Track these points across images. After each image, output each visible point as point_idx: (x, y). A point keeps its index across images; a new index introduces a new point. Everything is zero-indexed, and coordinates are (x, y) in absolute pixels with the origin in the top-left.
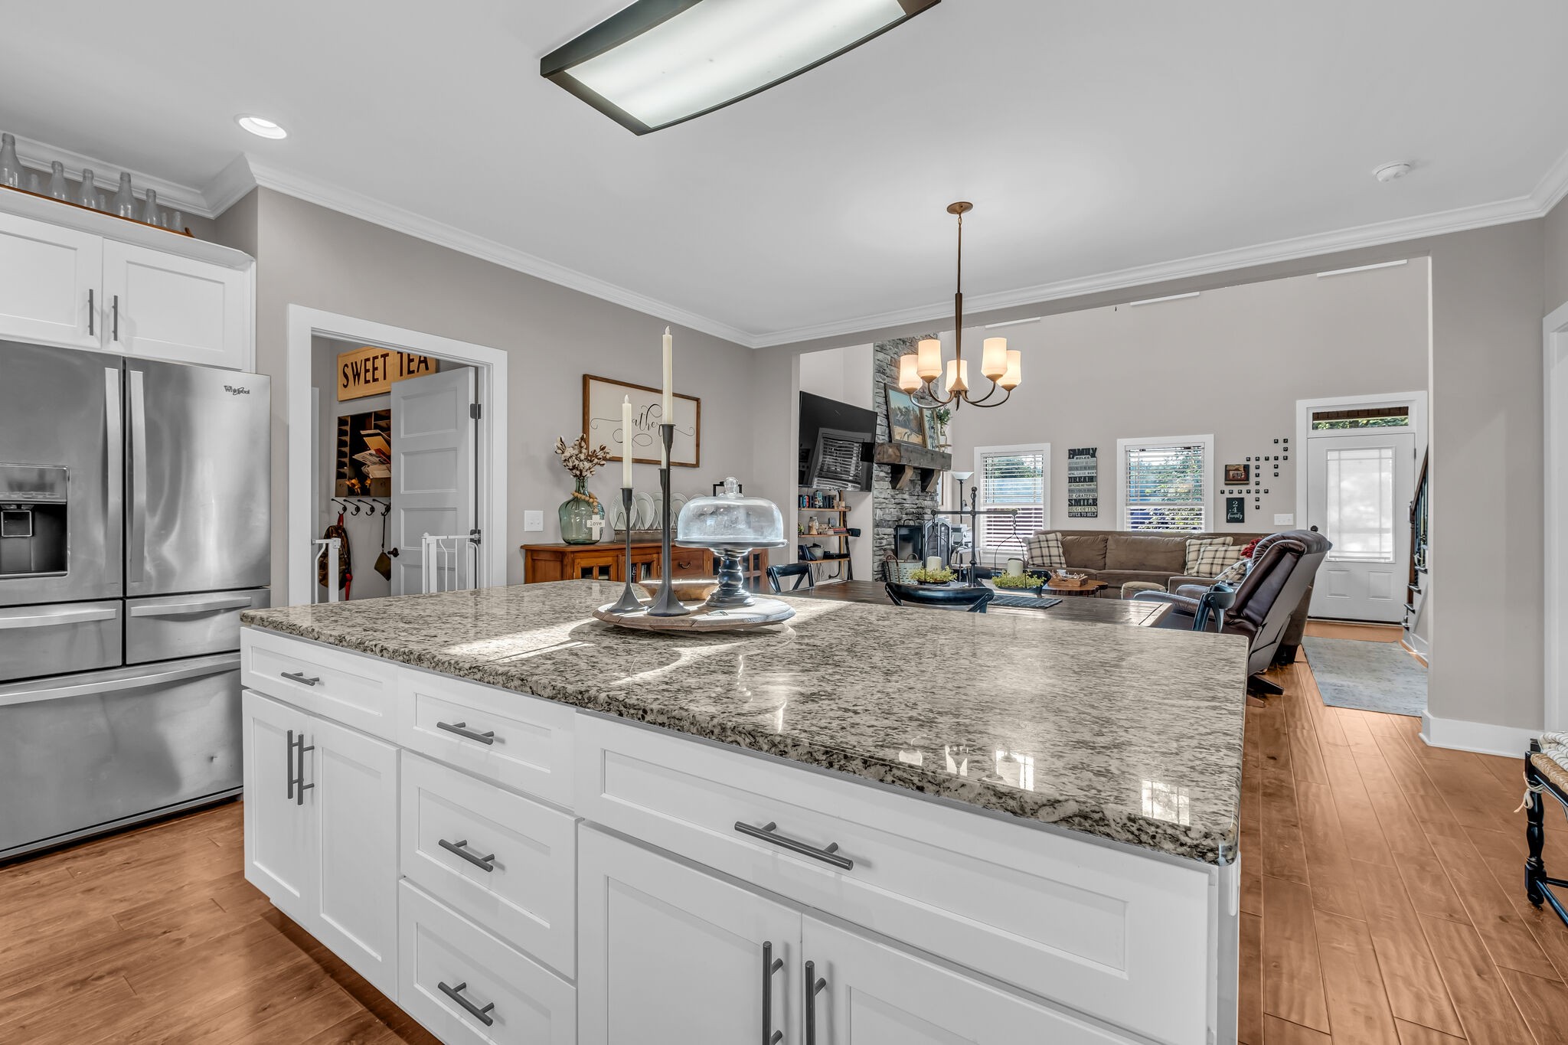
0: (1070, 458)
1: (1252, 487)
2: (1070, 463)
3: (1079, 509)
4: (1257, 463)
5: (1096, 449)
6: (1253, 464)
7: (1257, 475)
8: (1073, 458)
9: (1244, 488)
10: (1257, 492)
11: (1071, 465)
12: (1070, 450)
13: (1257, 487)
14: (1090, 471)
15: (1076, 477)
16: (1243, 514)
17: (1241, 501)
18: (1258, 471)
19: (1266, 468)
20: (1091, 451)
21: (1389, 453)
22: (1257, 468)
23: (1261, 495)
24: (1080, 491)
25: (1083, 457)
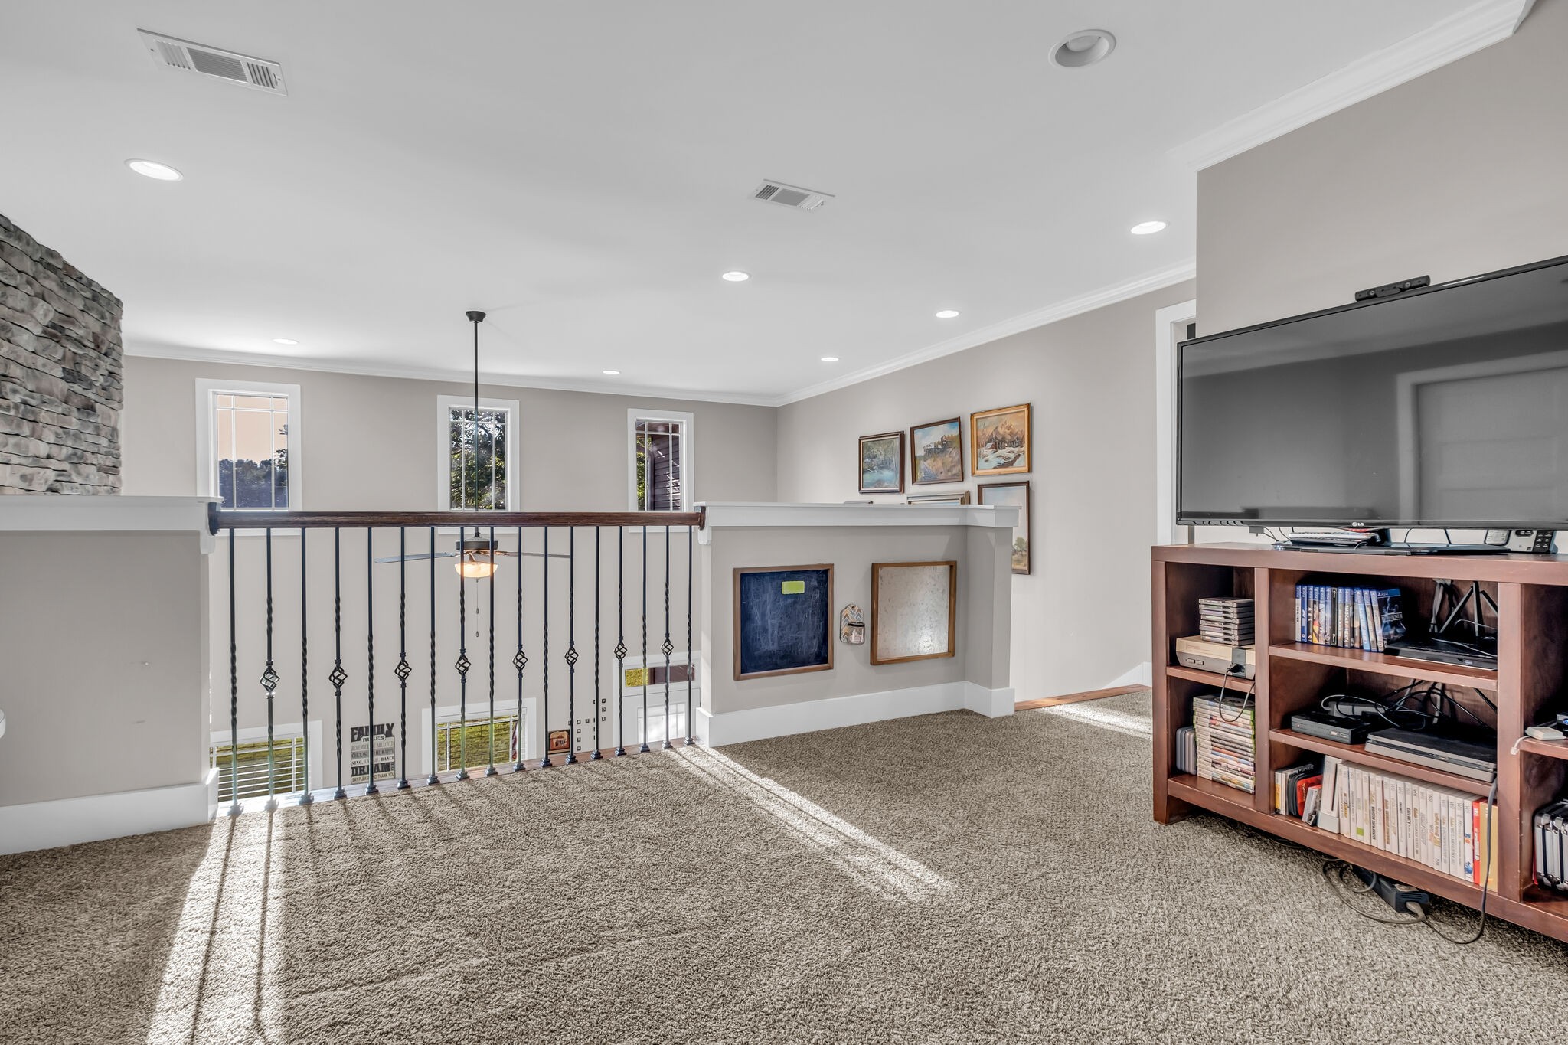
0: (353, 740)
2: (353, 749)
5: (393, 724)
8: (359, 739)
11: (356, 751)
12: (353, 729)
14: (384, 757)
15: (364, 767)
20: (386, 729)
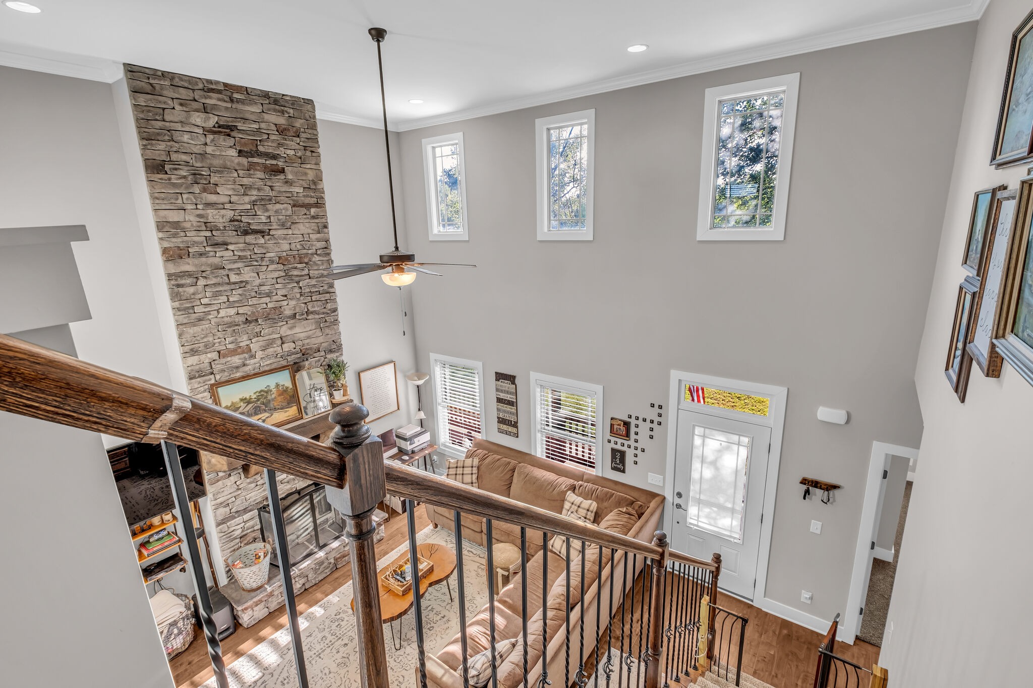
0: (496, 380)
1: (632, 443)
2: (497, 385)
3: (505, 427)
4: (637, 422)
5: (515, 377)
6: (633, 422)
7: (637, 434)
8: (499, 380)
9: (626, 443)
10: (636, 448)
11: (498, 387)
12: (496, 373)
13: (636, 445)
14: (511, 396)
15: (502, 399)
16: (624, 465)
17: (623, 454)
18: (636, 430)
19: (644, 428)
20: (512, 378)
21: (745, 440)
22: (637, 426)
23: (639, 452)
24: (505, 411)
25: (506, 381)
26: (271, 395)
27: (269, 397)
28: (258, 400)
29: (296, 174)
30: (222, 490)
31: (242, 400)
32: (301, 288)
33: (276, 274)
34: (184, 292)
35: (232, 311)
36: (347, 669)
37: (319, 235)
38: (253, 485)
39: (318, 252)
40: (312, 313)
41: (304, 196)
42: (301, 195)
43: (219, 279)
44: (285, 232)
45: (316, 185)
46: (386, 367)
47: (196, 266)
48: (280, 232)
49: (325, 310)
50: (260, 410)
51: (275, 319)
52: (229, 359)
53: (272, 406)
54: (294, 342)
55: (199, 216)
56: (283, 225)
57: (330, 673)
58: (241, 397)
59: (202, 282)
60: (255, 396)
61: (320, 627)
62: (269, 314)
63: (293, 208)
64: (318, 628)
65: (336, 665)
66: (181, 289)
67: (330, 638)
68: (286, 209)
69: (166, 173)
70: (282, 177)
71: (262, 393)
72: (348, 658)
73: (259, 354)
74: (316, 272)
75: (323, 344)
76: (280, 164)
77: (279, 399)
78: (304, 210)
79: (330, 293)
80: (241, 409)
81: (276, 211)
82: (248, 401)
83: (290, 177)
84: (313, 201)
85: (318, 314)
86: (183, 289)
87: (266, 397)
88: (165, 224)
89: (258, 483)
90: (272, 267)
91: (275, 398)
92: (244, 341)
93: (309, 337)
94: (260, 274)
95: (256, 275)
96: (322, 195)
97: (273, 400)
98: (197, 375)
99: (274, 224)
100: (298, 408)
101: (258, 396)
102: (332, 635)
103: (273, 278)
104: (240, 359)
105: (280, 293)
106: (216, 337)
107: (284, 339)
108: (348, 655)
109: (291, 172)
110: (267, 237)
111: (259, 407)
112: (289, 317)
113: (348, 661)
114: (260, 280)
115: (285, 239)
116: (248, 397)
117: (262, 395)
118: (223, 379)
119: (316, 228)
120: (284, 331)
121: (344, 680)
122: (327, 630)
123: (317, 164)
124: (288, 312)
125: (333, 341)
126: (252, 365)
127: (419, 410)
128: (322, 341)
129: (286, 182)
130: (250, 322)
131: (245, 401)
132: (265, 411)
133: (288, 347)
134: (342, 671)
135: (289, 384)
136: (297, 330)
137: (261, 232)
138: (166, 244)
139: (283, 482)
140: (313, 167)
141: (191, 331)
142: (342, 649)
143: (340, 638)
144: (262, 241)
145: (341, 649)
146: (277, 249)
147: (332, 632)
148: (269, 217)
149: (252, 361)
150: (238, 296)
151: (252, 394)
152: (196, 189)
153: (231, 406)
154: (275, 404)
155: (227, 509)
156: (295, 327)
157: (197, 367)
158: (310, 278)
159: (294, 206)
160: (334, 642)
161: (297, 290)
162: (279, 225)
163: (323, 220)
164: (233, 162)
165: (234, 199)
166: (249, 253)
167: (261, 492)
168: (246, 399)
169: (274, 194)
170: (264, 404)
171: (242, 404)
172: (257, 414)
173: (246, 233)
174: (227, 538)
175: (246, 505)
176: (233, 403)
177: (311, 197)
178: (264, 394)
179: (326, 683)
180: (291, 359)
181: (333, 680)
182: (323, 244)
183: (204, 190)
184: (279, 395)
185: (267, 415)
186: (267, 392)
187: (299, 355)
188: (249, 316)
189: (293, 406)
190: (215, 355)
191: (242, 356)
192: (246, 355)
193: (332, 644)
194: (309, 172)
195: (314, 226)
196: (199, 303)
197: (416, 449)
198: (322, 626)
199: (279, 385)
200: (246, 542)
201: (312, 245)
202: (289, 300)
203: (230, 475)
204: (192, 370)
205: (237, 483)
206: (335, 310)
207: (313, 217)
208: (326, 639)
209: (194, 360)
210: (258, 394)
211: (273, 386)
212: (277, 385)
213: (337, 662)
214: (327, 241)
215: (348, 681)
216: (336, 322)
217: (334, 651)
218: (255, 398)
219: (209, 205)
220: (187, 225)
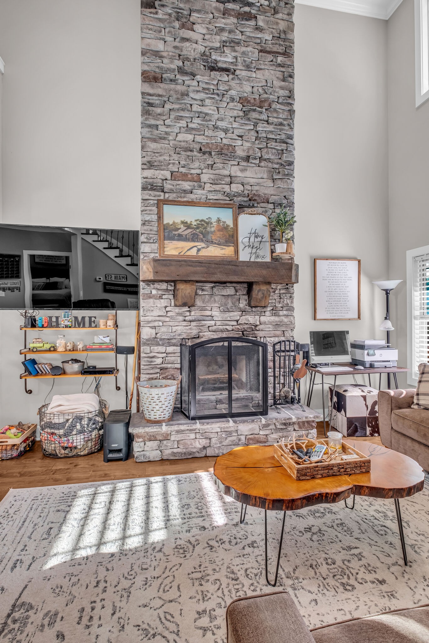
26: (211, 227)
27: (208, 229)
28: (198, 228)
29: (267, 22)
30: (152, 309)
31: (183, 222)
32: (257, 132)
33: (235, 113)
34: (153, 111)
35: (190, 137)
36: (181, 561)
37: (283, 83)
38: (181, 318)
39: (280, 101)
40: (265, 160)
41: (273, 44)
42: (270, 42)
43: (183, 105)
44: (249, 74)
45: (285, 34)
46: (348, 263)
47: (165, 90)
48: (244, 73)
49: (280, 161)
50: (197, 238)
51: (227, 155)
52: (180, 182)
53: (209, 238)
54: (243, 185)
55: (175, 47)
56: (248, 67)
57: (160, 551)
58: (183, 220)
59: (168, 106)
60: (195, 223)
61: (192, 493)
62: (222, 149)
63: (260, 54)
64: (189, 492)
65: (174, 546)
66: (151, 108)
67: (193, 509)
68: (253, 53)
69: (156, 8)
70: (252, 23)
71: (203, 223)
72: (194, 547)
73: (208, 186)
74: (276, 120)
75: (272, 196)
76: (253, 11)
77: (219, 234)
78: (270, 57)
79: (287, 143)
80: (180, 231)
81: (244, 53)
82: (188, 226)
83: (261, 23)
84: (281, 49)
85: (272, 163)
86: (153, 108)
87: (205, 228)
88: (148, 51)
89: (187, 318)
90: (231, 105)
91: (214, 231)
92: (195, 168)
93: (258, 184)
94: (220, 109)
95: (216, 108)
96: (292, 45)
97: (212, 233)
98: (149, 187)
99: (239, 64)
100: (235, 249)
101: (199, 224)
102: (197, 508)
103: (231, 117)
104: (190, 186)
105: (237, 132)
106: (172, 158)
107: (233, 179)
108: (196, 543)
109: (263, 21)
110: (231, 76)
111: (198, 235)
112: (242, 158)
113: (191, 551)
114: (219, 115)
115: (248, 80)
116: (189, 222)
117: (202, 225)
118: (170, 199)
119: (281, 77)
120: (235, 171)
121: (167, 573)
122: (196, 499)
123: (290, 14)
124: (240, 152)
125: (285, 196)
126: (199, 194)
127: (386, 318)
128: (272, 192)
129: (257, 29)
130: (204, 153)
131: (186, 225)
132: (202, 241)
133: (237, 188)
134: (175, 560)
135: (230, 223)
136: (248, 174)
137: (226, 70)
138: (146, 68)
139: (210, 328)
140: (285, 17)
141: (152, 146)
142: (195, 531)
143: (203, 516)
144: (226, 78)
145: (194, 529)
146: (239, 89)
147: (200, 504)
148: (236, 58)
149: (200, 192)
150: (197, 124)
151: (193, 221)
152: (177, 24)
153: (172, 225)
154: (213, 238)
155: (153, 331)
156: (247, 170)
157: (151, 180)
158: (268, 124)
159: (261, 51)
160: (193, 517)
161: (253, 133)
162: (244, 66)
163: (290, 70)
164: (211, 5)
165: (207, 37)
166: (212, 87)
167: (187, 330)
168: (186, 223)
169: (243, 38)
170: (202, 234)
171: (182, 226)
172: (194, 241)
173: (212, 69)
174: (148, 361)
175: (171, 336)
176: (174, 222)
177: (280, 45)
178: (204, 224)
179: (145, 560)
180: (238, 200)
181: (154, 563)
182: (287, 93)
183: (183, 26)
184: (219, 230)
185: (203, 245)
186: (207, 223)
187: (246, 199)
188: (204, 146)
189: (230, 246)
190: (168, 175)
191: (191, 183)
192: (196, 184)
193: (190, 518)
194: (281, 22)
195: (280, 75)
196: (162, 123)
197: (376, 364)
198: (195, 494)
199: (220, 220)
200: (164, 376)
201: (275, 92)
202: (244, 142)
203: (161, 297)
204: (146, 182)
205: (168, 309)
206: (291, 163)
207: (279, 65)
208: (187, 509)
209: (149, 173)
210: (198, 222)
211: (214, 220)
212: (219, 220)
213: (179, 542)
214: (291, 91)
215: (171, 578)
216: (290, 175)
217: (185, 527)
218: (195, 225)
219: (184, 40)
220: (165, 54)
